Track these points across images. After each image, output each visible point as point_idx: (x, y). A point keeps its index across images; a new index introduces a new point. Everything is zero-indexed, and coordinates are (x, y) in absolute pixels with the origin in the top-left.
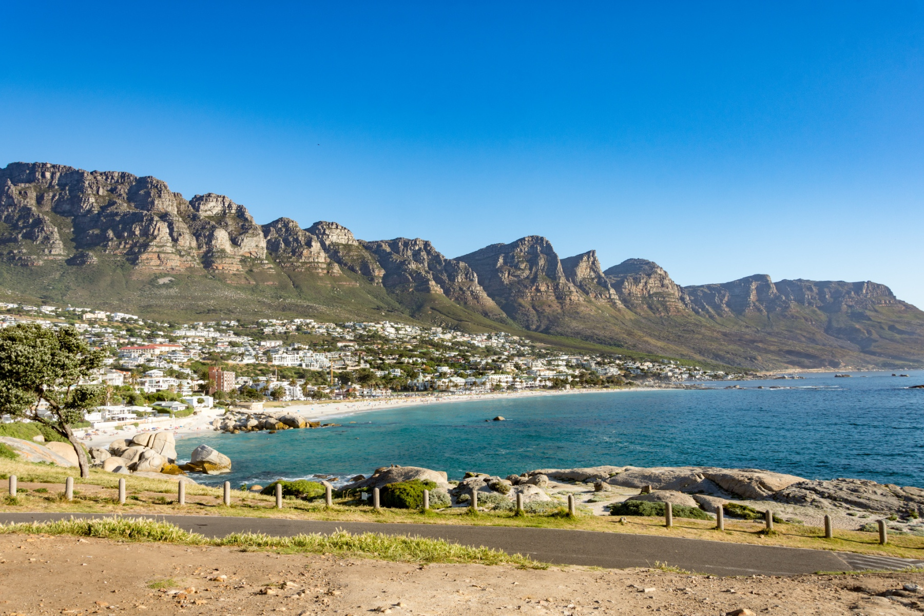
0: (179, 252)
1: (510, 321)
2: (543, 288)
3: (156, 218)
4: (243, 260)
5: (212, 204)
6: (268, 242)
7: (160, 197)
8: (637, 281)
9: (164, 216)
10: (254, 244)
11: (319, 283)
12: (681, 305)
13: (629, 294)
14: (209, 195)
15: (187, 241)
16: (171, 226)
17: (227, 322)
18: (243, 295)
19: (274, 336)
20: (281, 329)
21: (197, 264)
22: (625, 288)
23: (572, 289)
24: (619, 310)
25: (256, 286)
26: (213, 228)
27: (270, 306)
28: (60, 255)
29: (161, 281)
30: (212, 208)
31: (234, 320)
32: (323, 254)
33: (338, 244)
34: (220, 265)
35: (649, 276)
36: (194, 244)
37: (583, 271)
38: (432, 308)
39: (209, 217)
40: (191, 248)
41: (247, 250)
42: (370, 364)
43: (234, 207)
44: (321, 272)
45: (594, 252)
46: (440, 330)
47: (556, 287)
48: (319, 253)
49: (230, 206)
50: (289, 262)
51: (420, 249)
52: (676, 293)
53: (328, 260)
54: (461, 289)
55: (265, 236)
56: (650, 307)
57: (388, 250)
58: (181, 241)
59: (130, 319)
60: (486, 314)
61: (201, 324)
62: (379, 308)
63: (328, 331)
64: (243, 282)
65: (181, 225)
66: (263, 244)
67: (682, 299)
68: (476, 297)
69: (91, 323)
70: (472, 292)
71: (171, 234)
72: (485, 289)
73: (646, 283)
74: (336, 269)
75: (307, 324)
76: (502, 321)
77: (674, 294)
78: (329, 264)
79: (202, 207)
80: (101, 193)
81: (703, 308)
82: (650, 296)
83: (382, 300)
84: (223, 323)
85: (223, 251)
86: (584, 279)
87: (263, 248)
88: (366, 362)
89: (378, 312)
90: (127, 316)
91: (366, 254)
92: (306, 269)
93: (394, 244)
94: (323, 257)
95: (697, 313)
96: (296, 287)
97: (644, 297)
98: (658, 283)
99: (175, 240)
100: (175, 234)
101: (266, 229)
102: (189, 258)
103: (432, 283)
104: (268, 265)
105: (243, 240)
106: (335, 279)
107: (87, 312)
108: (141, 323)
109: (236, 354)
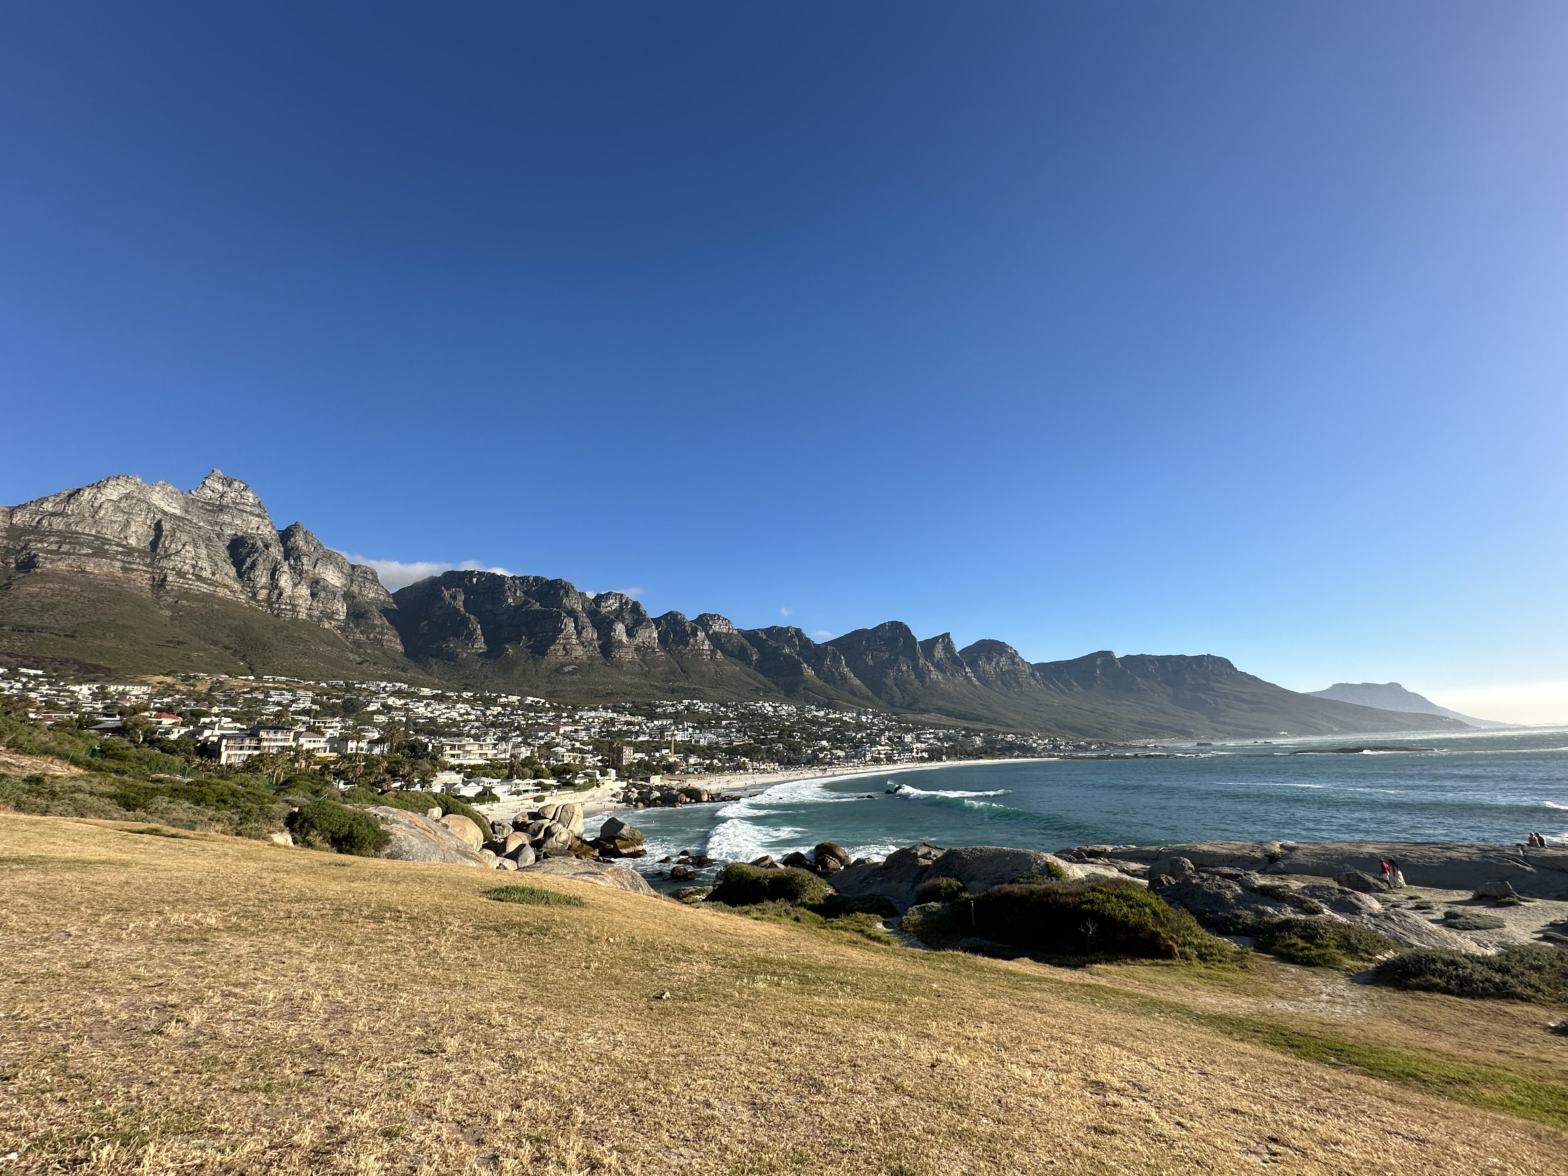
0: (582, 643)
1: (876, 699)
2: (904, 668)
3: (564, 614)
4: (638, 649)
5: (611, 601)
6: (659, 633)
7: (567, 596)
8: (989, 660)
9: (571, 613)
10: (647, 635)
11: (704, 668)
12: (1032, 681)
13: (983, 671)
14: (609, 593)
15: (590, 633)
16: (576, 622)
17: (624, 703)
18: (636, 680)
19: (665, 716)
20: (670, 710)
21: (597, 654)
22: (979, 667)
23: (932, 668)
24: (975, 687)
25: (649, 672)
26: (612, 622)
27: (660, 689)
28: (481, 648)
29: (566, 669)
30: (612, 605)
31: (629, 702)
32: (707, 642)
33: (721, 633)
34: (617, 654)
35: (1001, 655)
36: (595, 636)
37: (939, 652)
38: (805, 689)
39: (609, 612)
40: (592, 639)
41: (641, 640)
43: (630, 603)
44: (706, 658)
45: (948, 634)
46: (813, 707)
47: (916, 667)
48: (703, 642)
49: (627, 603)
50: (677, 649)
51: (792, 636)
52: (1027, 670)
53: (712, 647)
54: (830, 670)
55: (657, 629)
56: (1003, 683)
57: (764, 637)
58: (584, 634)
59: (539, 702)
60: (853, 693)
61: (600, 705)
62: (757, 689)
63: (712, 710)
64: (637, 668)
65: (584, 619)
66: (655, 635)
67: (1033, 675)
68: (844, 678)
69: (504, 706)
70: (840, 673)
71: (576, 628)
72: (852, 670)
73: (998, 661)
74: (719, 655)
75: (695, 705)
76: (868, 699)
77: (1025, 671)
78: (712, 651)
79: (603, 604)
80: (518, 595)
81: (1054, 684)
82: (1003, 673)
83: (760, 682)
84: (619, 704)
85: (620, 641)
86: (941, 659)
87: (654, 638)
89: (758, 693)
90: (536, 699)
91: (745, 642)
92: (693, 656)
93: (769, 631)
94: (706, 646)
95: (1049, 688)
96: (684, 672)
97: (997, 673)
98: (1009, 662)
99: (579, 633)
100: (580, 628)
101: (657, 621)
102: (591, 648)
103: (805, 665)
104: (660, 653)
105: (637, 631)
106: (719, 664)
107: (501, 697)
108: (547, 706)
109: (632, 732)
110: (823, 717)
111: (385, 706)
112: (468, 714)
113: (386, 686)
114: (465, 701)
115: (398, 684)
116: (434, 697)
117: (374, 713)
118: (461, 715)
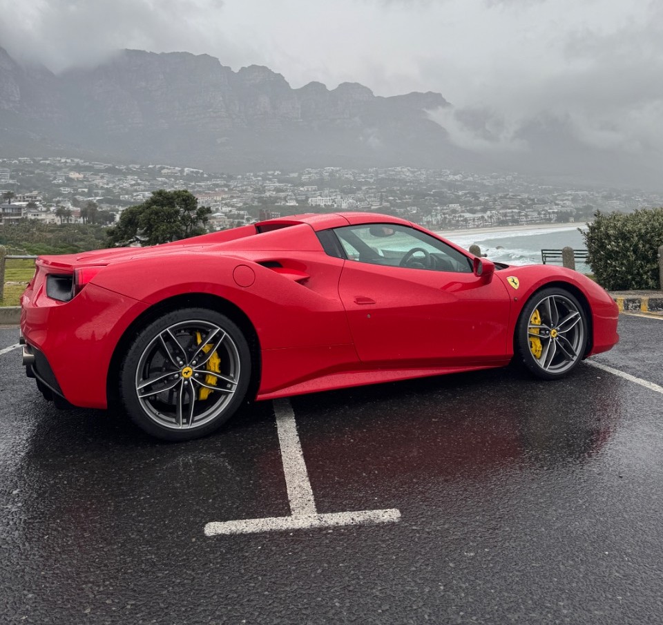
0: (231, 116)
4: (282, 120)
6: (301, 104)
10: (290, 106)
17: (272, 172)
19: (310, 183)
20: (315, 177)
26: (257, 95)
28: (140, 122)
29: (219, 141)
30: (255, 78)
31: (277, 170)
32: (347, 111)
39: (253, 85)
41: (285, 111)
42: (391, 203)
43: (274, 75)
46: (452, 171)
55: (299, 99)
59: (197, 172)
61: (252, 174)
63: (354, 177)
66: (298, 105)
69: (168, 176)
75: (337, 171)
84: (270, 173)
85: (266, 113)
87: (298, 109)
88: (388, 201)
90: (195, 170)
93: (408, 97)
101: (299, 92)
104: (303, 123)
107: (164, 168)
108: (205, 176)
109: (280, 198)
110: (460, 181)
111: (70, 180)
112: (139, 184)
113: (66, 162)
114: (133, 173)
115: (76, 160)
116: (108, 170)
117: (59, 185)
118: (132, 185)
